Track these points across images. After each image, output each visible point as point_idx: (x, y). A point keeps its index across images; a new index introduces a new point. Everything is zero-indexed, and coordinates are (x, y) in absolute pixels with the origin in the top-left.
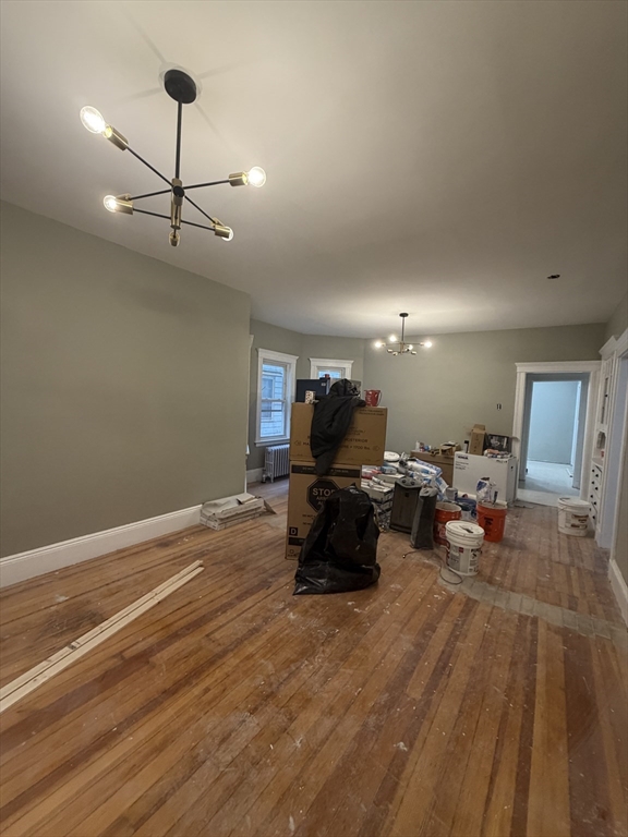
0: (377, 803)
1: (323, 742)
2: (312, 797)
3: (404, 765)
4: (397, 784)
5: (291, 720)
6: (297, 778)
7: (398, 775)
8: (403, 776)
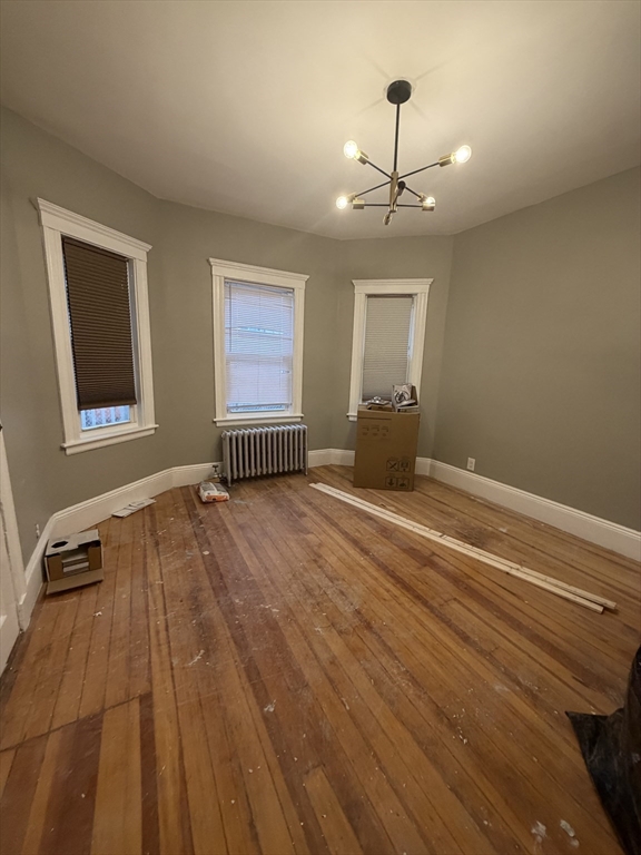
0: (251, 659)
1: (310, 645)
2: (281, 624)
3: (257, 697)
4: (250, 681)
5: (340, 633)
6: (296, 621)
7: (254, 686)
8: (251, 690)
